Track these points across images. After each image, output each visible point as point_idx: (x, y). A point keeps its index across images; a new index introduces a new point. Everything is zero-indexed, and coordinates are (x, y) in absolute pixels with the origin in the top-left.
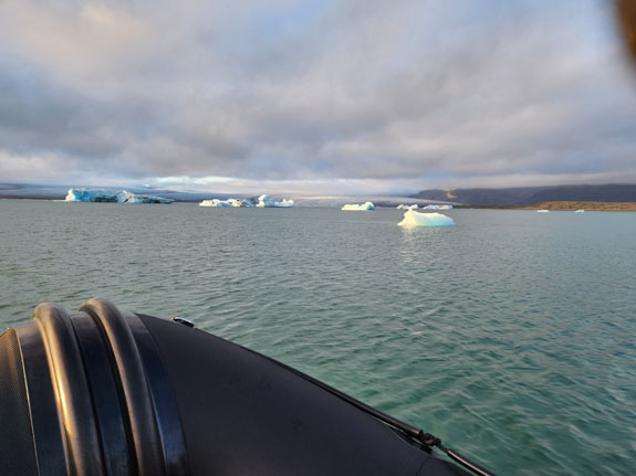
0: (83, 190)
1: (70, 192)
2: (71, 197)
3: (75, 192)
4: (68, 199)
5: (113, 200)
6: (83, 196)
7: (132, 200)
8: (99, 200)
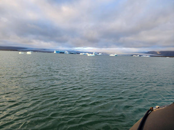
0: (57, 50)
1: (55, 51)
2: (55, 52)
3: (56, 51)
4: (54, 52)
5: (63, 53)
6: (57, 52)
7: (67, 53)
8: (61, 53)
